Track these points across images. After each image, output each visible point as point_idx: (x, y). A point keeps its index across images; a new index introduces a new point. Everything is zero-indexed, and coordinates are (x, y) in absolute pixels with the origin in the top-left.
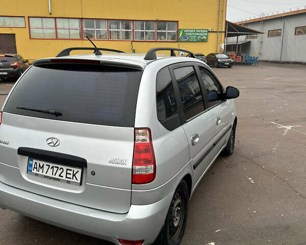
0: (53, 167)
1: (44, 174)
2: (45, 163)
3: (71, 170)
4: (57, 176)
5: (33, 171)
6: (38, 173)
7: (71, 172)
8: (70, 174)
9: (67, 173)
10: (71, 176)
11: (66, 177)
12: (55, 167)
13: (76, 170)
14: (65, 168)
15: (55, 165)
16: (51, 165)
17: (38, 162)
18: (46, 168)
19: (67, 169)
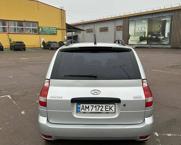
0: (96, 106)
1: (90, 111)
2: (90, 105)
3: (108, 106)
4: (99, 111)
5: (81, 111)
6: (85, 111)
7: (109, 107)
8: (108, 108)
9: (106, 108)
10: (109, 109)
11: (106, 110)
12: (97, 106)
13: (111, 106)
14: (104, 105)
15: (97, 105)
16: (94, 105)
17: (84, 105)
18: (91, 108)
19: (106, 106)
